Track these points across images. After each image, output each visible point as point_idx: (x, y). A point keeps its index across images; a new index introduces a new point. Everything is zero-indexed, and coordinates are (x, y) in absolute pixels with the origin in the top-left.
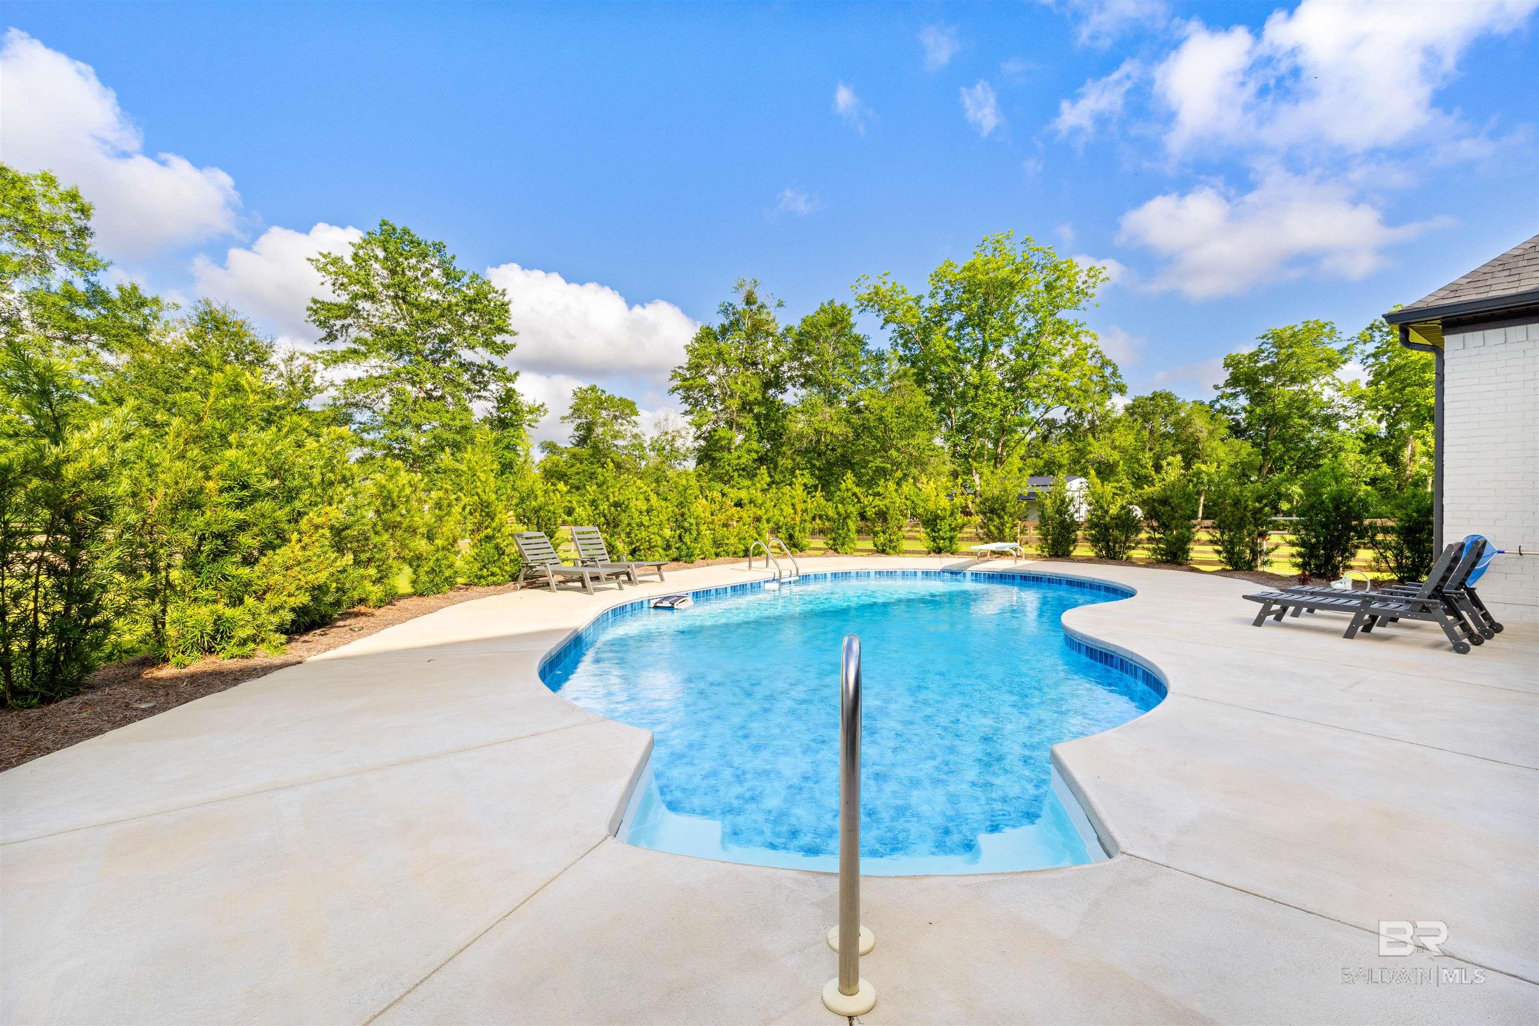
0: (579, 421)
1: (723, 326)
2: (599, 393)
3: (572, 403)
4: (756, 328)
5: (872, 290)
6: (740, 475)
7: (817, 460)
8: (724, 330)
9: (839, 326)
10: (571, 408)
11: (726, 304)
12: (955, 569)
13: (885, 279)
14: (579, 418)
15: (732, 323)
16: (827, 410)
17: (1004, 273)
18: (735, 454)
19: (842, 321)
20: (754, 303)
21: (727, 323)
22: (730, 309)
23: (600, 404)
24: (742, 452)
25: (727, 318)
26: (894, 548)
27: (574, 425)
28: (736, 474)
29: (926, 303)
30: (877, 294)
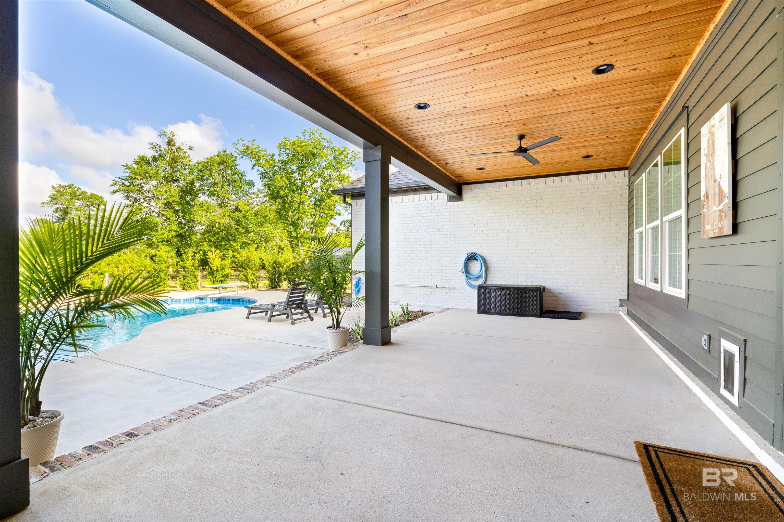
0: (57, 206)
1: (154, 156)
2: (76, 189)
3: (50, 193)
4: (175, 160)
5: (245, 147)
6: (163, 245)
7: (212, 237)
8: (155, 159)
9: (225, 165)
10: (51, 197)
11: (154, 144)
12: (201, 297)
13: (254, 142)
14: (56, 204)
15: (160, 155)
16: (219, 210)
17: (310, 148)
18: (160, 232)
19: (226, 162)
20: (174, 145)
21: (157, 155)
22: (158, 147)
23: (74, 196)
24: (166, 231)
25: (157, 152)
26: (190, 287)
27: (53, 209)
28: (160, 244)
29: (277, 158)
30: (247, 149)
